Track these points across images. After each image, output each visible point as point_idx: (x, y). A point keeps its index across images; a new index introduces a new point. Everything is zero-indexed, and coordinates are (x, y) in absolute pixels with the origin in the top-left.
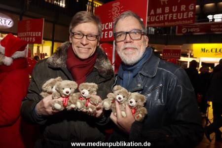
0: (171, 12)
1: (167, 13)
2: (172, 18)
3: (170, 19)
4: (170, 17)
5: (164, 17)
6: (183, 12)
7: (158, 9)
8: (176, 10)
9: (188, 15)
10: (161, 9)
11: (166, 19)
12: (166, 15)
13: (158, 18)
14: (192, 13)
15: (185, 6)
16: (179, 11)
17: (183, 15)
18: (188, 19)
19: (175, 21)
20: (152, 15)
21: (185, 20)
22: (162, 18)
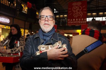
0: (78, 20)
1: (77, 21)
2: (79, 23)
3: (78, 23)
4: (78, 22)
5: (76, 22)
6: (83, 21)
7: (73, 19)
8: (80, 20)
9: (84, 22)
10: (74, 19)
11: (77, 23)
12: (77, 22)
13: (74, 22)
14: (86, 21)
15: (83, 19)
16: (81, 20)
17: (83, 22)
18: (84, 23)
19: (80, 23)
20: (71, 21)
21: (83, 23)
22: (75, 22)
